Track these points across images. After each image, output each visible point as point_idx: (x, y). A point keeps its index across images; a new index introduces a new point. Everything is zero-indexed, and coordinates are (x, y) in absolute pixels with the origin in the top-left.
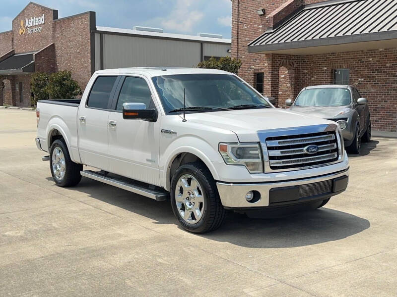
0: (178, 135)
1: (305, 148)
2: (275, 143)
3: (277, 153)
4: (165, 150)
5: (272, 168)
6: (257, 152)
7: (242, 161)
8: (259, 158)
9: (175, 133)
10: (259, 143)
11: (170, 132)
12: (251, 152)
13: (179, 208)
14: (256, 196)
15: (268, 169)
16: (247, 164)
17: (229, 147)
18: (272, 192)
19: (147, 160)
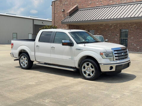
0: (83, 50)
1: (123, 53)
2: (116, 52)
3: (117, 55)
4: (77, 55)
5: (116, 59)
6: (111, 55)
7: (108, 58)
8: (112, 57)
9: (82, 50)
10: (112, 52)
11: (80, 49)
12: (110, 55)
13: (83, 73)
14: (111, 68)
15: (115, 60)
16: (109, 59)
17: (104, 53)
18: (116, 66)
19: (69, 59)
